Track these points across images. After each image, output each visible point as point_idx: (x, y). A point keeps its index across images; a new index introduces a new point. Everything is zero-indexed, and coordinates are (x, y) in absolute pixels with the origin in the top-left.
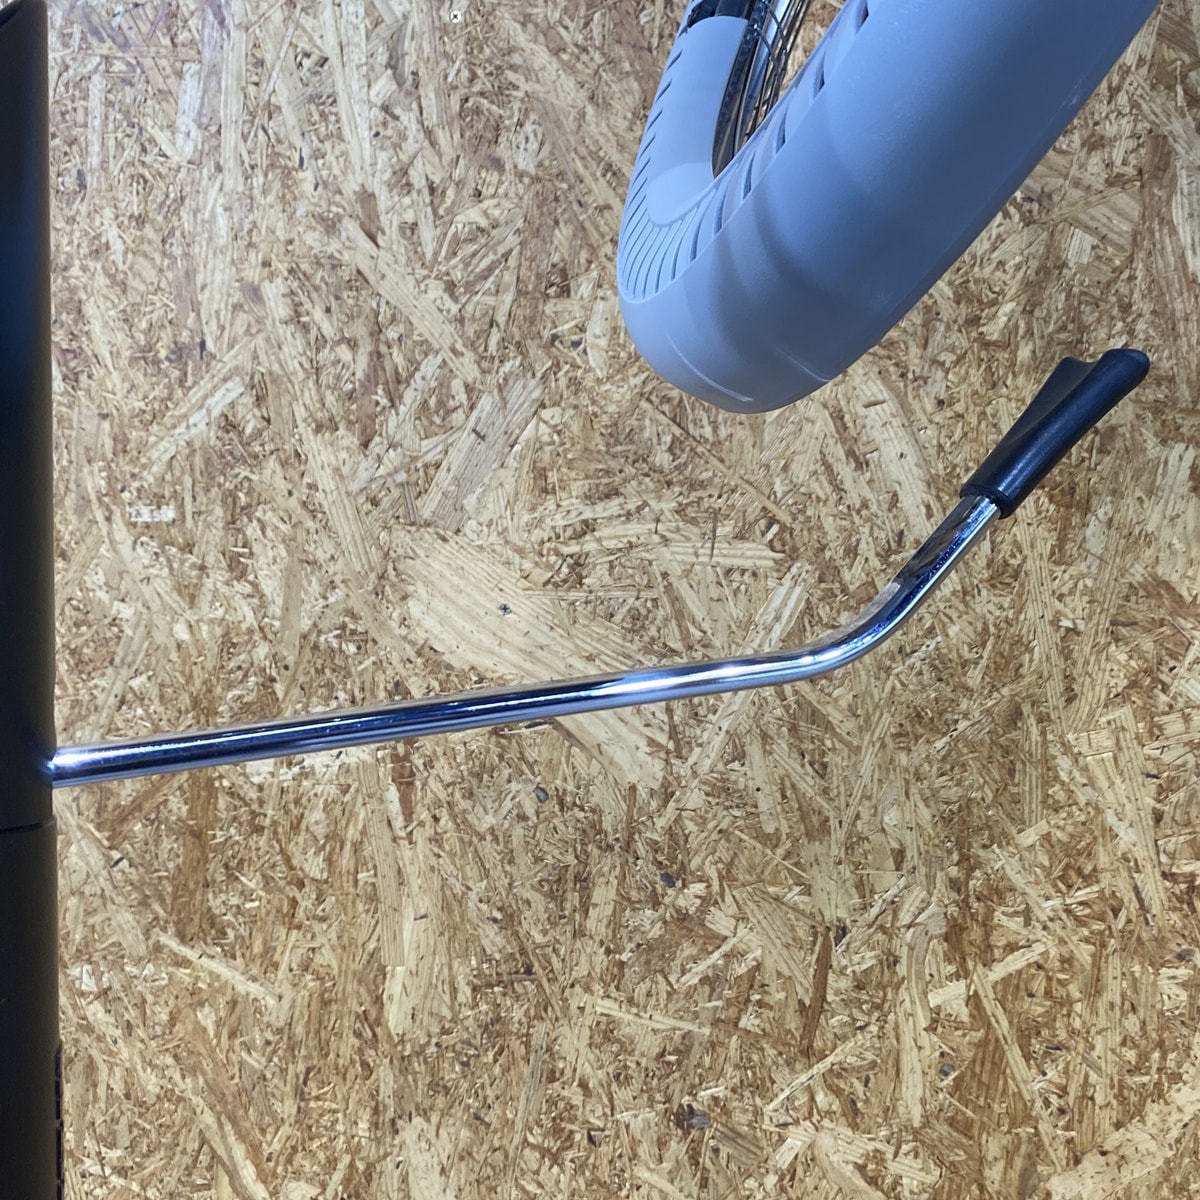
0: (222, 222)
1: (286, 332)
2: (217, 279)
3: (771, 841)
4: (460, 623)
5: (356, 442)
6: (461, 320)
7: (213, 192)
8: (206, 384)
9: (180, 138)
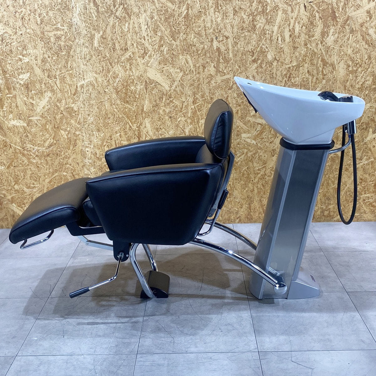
0: (130, 37)
1: (136, 48)
2: (129, 43)
3: (179, 94)
4: (152, 75)
5: (142, 59)
6: (153, 48)
7: (129, 35)
8: (128, 52)
9: (126, 29)
